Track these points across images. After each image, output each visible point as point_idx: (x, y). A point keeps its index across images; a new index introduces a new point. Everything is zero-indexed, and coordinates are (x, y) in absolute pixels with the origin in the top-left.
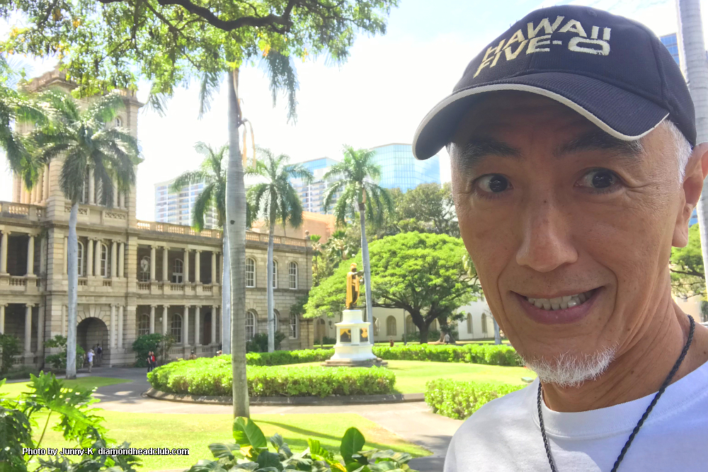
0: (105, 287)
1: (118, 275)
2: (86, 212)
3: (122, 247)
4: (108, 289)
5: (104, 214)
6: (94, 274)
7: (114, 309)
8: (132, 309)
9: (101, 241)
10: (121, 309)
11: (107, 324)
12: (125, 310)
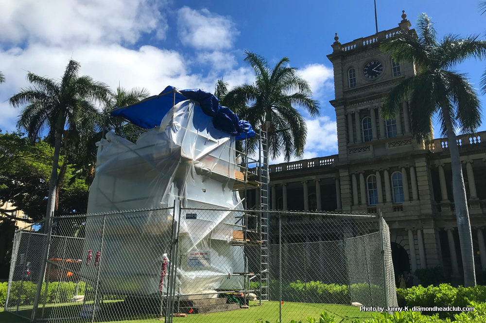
0: (396, 213)
1: (411, 199)
2: (369, 148)
3: (412, 170)
4: (400, 214)
5: (387, 145)
6: (384, 201)
7: (410, 234)
8: (430, 231)
9: (386, 169)
10: (419, 232)
11: (405, 248)
12: (423, 234)
